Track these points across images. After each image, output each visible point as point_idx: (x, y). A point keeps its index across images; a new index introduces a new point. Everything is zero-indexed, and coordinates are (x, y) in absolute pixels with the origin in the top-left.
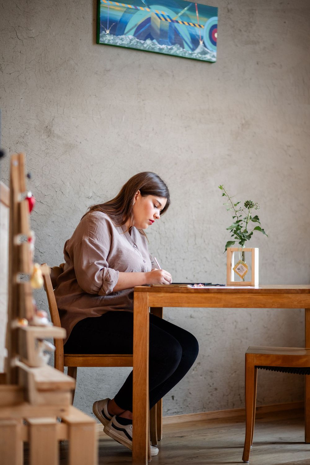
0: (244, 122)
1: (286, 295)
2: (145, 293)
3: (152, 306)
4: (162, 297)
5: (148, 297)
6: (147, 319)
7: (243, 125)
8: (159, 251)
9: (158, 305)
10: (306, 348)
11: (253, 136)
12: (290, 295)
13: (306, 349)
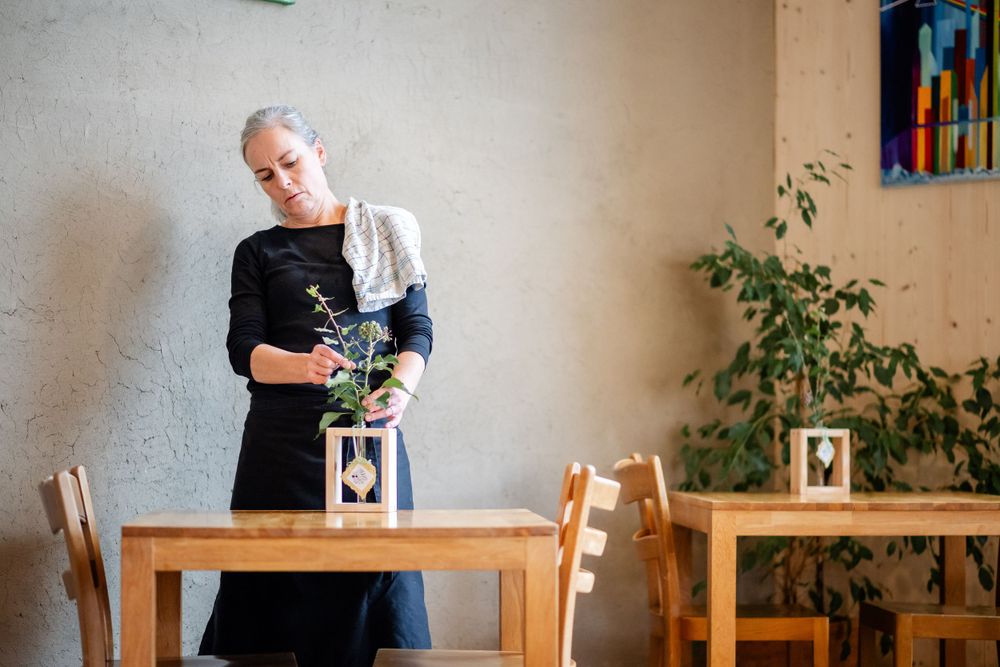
0: (357, 138)
1: (463, 541)
2: (147, 539)
3: (162, 568)
4: (184, 548)
5: (154, 549)
6: (150, 598)
7: (355, 144)
8: (169, 431)
9: (174, 567)
10: (500, 649)
11: (379, 170)
12: (472, 542)
13: (502, 655)
